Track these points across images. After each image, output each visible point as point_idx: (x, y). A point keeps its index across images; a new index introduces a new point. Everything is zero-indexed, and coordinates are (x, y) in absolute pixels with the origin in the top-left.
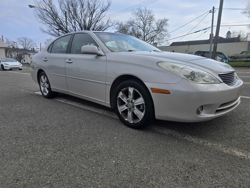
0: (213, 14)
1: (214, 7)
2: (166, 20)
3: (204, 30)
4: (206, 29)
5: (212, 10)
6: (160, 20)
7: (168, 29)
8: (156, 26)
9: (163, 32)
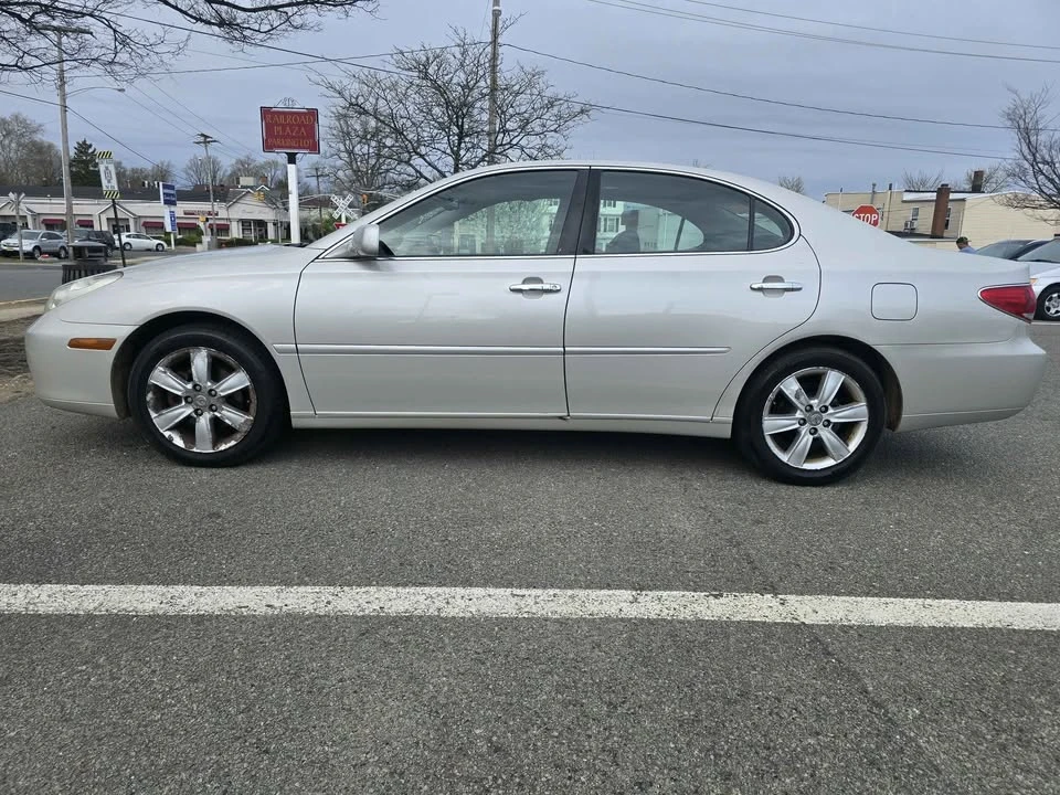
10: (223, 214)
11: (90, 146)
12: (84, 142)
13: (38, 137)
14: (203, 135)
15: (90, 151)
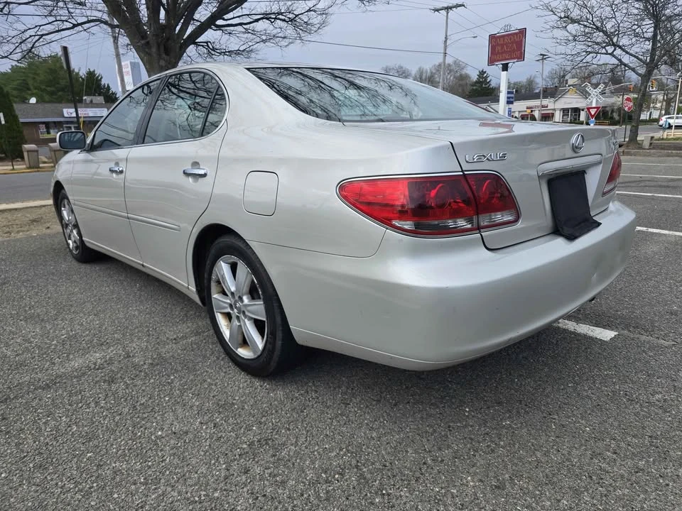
10: (551, 106)
11: (485, 72)
12: (482, 71)
13: (464, 72)
14: (541, 55)
15: (485, 75)
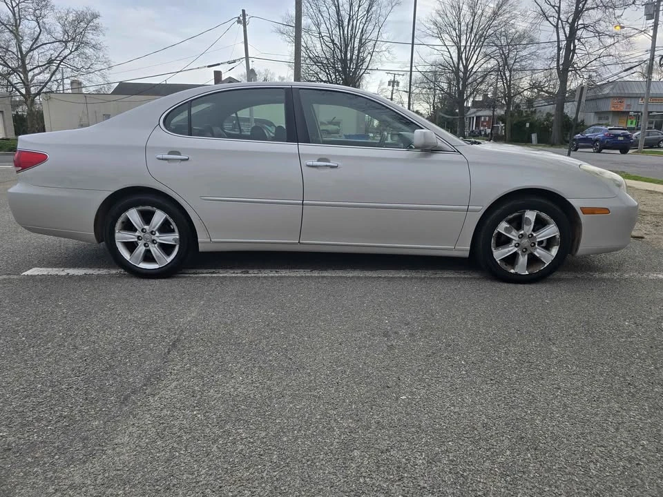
0: (245, 27)
1: (243, 11)
2: (95, 16)
3: (229, 63)
4: (234, 62)
5: (241, 18)
6: (71, 10)
7: (105, 44)
8: (59, 28)
9: (89, 51)
